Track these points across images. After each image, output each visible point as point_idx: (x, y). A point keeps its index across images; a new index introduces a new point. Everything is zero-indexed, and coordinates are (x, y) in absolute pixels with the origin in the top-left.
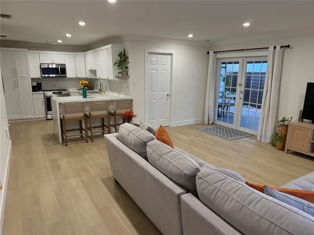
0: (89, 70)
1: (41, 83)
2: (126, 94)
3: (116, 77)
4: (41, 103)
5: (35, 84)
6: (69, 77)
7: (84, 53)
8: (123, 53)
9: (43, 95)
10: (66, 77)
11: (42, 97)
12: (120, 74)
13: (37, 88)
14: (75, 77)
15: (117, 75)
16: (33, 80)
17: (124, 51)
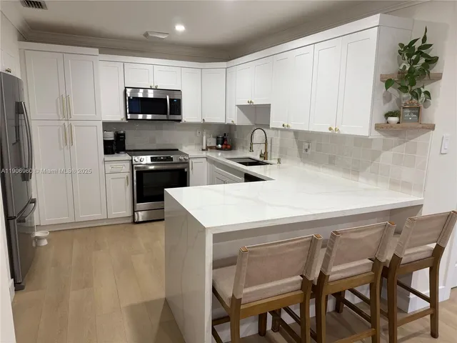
0: (241, 107)
1: (124, 134)
2: (395, 184)
3: (378, 127)
4: (123, 182)
5: (111, 136)
6: (188, 121)
7: (224, 64)
8: (418, 45)
9: (128, 165)
10: (180, 121)
11: (126, 167)
12: (394, 120)
13: (114, 145)
14: (200, 120)
15: (381, 120)
16: (107, 126)
17: (424, 39)
